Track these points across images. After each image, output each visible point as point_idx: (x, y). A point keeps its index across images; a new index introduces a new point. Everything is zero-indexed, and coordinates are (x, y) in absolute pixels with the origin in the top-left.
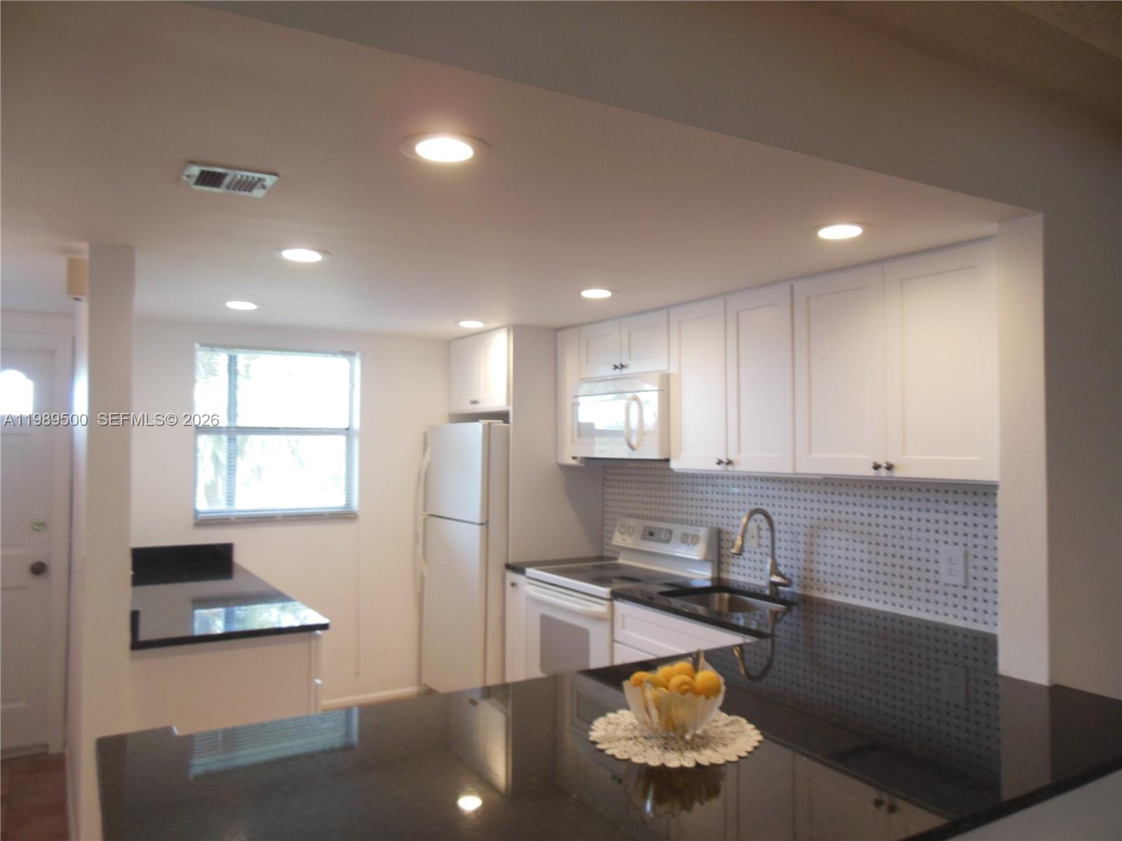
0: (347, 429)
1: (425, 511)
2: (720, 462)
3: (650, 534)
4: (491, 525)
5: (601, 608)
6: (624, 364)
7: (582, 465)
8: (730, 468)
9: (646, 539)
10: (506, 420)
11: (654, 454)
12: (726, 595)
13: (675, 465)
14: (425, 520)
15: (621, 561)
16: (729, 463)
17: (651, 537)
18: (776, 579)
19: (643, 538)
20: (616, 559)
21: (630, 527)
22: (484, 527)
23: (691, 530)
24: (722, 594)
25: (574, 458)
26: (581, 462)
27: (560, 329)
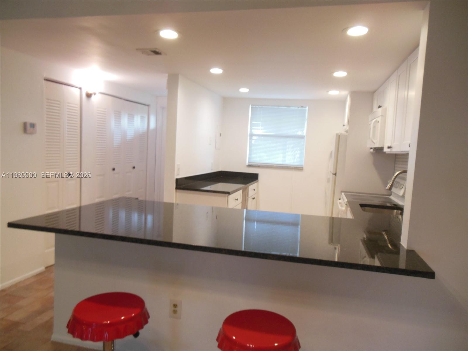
2: (388, 148)
6: (381, 105)
8: (392, 150)
10: (347, 133)
13: (385, 150)
16: (390, 147)
20: (391, 195)
22: (334, 175)
24: (398, 211)
25: (371, 148)
26: (373, 151)
27: (374, 92)
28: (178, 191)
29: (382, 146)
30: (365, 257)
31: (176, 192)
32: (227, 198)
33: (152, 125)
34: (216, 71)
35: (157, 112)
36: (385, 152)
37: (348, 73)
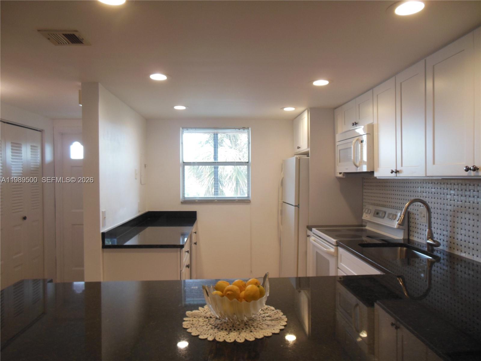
0: (248, 162)
1: (282, 200)
2: (392, 172)
3: (377, 214)
4: (300, 206)
5: (332, 250)
6: (356, 122)
7: (344, 177)
8: (398, 175)
9: (375, 216)
10: (308, 156)
11: (365, 169)
12: (405, 249)
13: (376, 175)
14: (282, 204)
15: (367, 228)
16: (397, 172)
17: (377, 215)
18: (430, 241)
19: (374, 216)
20: (365, 226)
21: (369, 210)
22: (297, 207)
23: (393, 211)
24: (402, 248)
25: (340, 173)
26: (344, 175)
27: (335, 108)
28: (105, 250)
29: (372, 170)
30: (357, 305)
31: (103, 252)
32: (179, 253)
33: (49, 157)
34: (158, 77)
35: (54, 139)
36: (376, 178)
37: (331, 81)
